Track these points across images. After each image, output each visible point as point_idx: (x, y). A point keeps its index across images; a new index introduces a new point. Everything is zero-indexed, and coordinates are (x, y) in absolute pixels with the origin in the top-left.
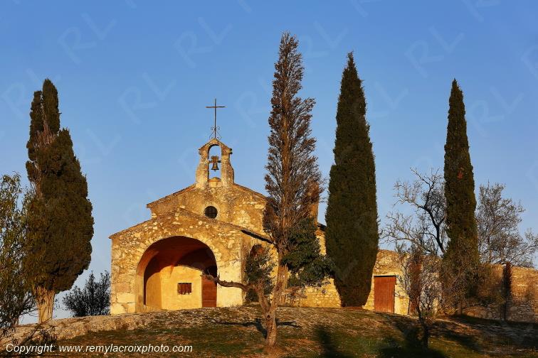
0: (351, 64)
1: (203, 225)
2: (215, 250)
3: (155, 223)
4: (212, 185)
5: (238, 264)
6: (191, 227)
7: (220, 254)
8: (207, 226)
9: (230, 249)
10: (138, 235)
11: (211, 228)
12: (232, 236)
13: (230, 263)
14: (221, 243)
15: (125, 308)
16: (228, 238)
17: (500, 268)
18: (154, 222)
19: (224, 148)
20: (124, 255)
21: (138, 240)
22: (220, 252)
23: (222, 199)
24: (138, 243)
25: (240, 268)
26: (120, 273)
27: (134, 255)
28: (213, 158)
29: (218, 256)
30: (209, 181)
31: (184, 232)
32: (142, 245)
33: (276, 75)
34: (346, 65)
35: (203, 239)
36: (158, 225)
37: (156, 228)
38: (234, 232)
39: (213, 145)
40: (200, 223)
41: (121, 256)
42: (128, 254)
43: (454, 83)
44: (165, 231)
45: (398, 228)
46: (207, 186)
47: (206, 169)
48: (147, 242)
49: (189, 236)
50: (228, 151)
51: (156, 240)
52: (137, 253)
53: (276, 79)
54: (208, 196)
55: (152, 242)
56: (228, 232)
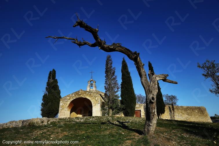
1: (88, 94)
6: (84, 94)
7: (93, 102)
9: (96, 100)
10: (68, 98)
11: (90, 94)
13: (97, 104)
14: (94, 98)
16: (96, 97)
20: (63, 104)
21: (68, 99)
22: (93, 101)
25: (100, 106)
26: (62, 110)
27: (66, 104)
29: (93, 103)
32: (69, 101)
35: (88, 98)
36: (75, 94)
37: (73, 95)
39: (91, 81)
40: (87, 93)
44: (76, 96)
47: (89, 86)
49: (83, 97)
50: (95, 82)
51: (74, 99)
52: (68, 103)
55: (72, 100)
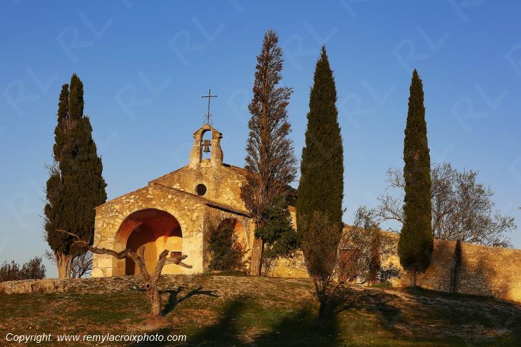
0: (324, 56)
1: (172, 199)
2: (181, 222)
3: (132, 197)
4: (203, 165)
5: (201, 235)
6: (162, 200)
7: (186, 226)
8: (176, 199)
9: (194, 221)
10: (117, 207)
11: (179, 202)
12: (196, 209)
13: (194, 233)
14: (187, 215)
15: (104, 272)
16: (193, 210)
17: (453, 244)
18: (131, 195)
19: (215, 132)
20: (105, 224)
21: (117, 211)
22: (185, 223)
23: (211, 178)
24: (117, 214)
25: (202, 239)
26: (101, 241)
27: (113, 225)
28: (206, 141)
29: (183, 227)
30: (201, 161)
31: (155, 205)
32: (120, 216)
33: (258, 67)
34: (319, 57)
35: (172, 211)
36: (135, 198)
38: (198, 205)
39: (206, 130)
40: (170, 197)
41: (103, 226)
42: (108, 224)
43: (415, 73)
44: (140, 203)
45: (387, 208)
46: (199, 167)
47: (199, 151)
48: (125, 213)
50: (218, 135)
51: (133, 211)
52: (116, 223)
53: (258, 70)
54: (199, 175)
55: (129, 213)
56: (193, 206)
